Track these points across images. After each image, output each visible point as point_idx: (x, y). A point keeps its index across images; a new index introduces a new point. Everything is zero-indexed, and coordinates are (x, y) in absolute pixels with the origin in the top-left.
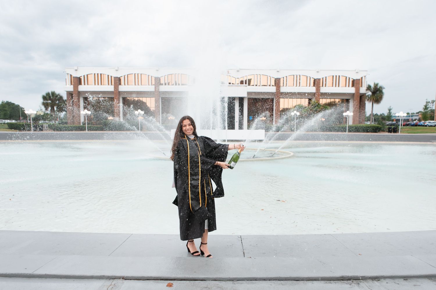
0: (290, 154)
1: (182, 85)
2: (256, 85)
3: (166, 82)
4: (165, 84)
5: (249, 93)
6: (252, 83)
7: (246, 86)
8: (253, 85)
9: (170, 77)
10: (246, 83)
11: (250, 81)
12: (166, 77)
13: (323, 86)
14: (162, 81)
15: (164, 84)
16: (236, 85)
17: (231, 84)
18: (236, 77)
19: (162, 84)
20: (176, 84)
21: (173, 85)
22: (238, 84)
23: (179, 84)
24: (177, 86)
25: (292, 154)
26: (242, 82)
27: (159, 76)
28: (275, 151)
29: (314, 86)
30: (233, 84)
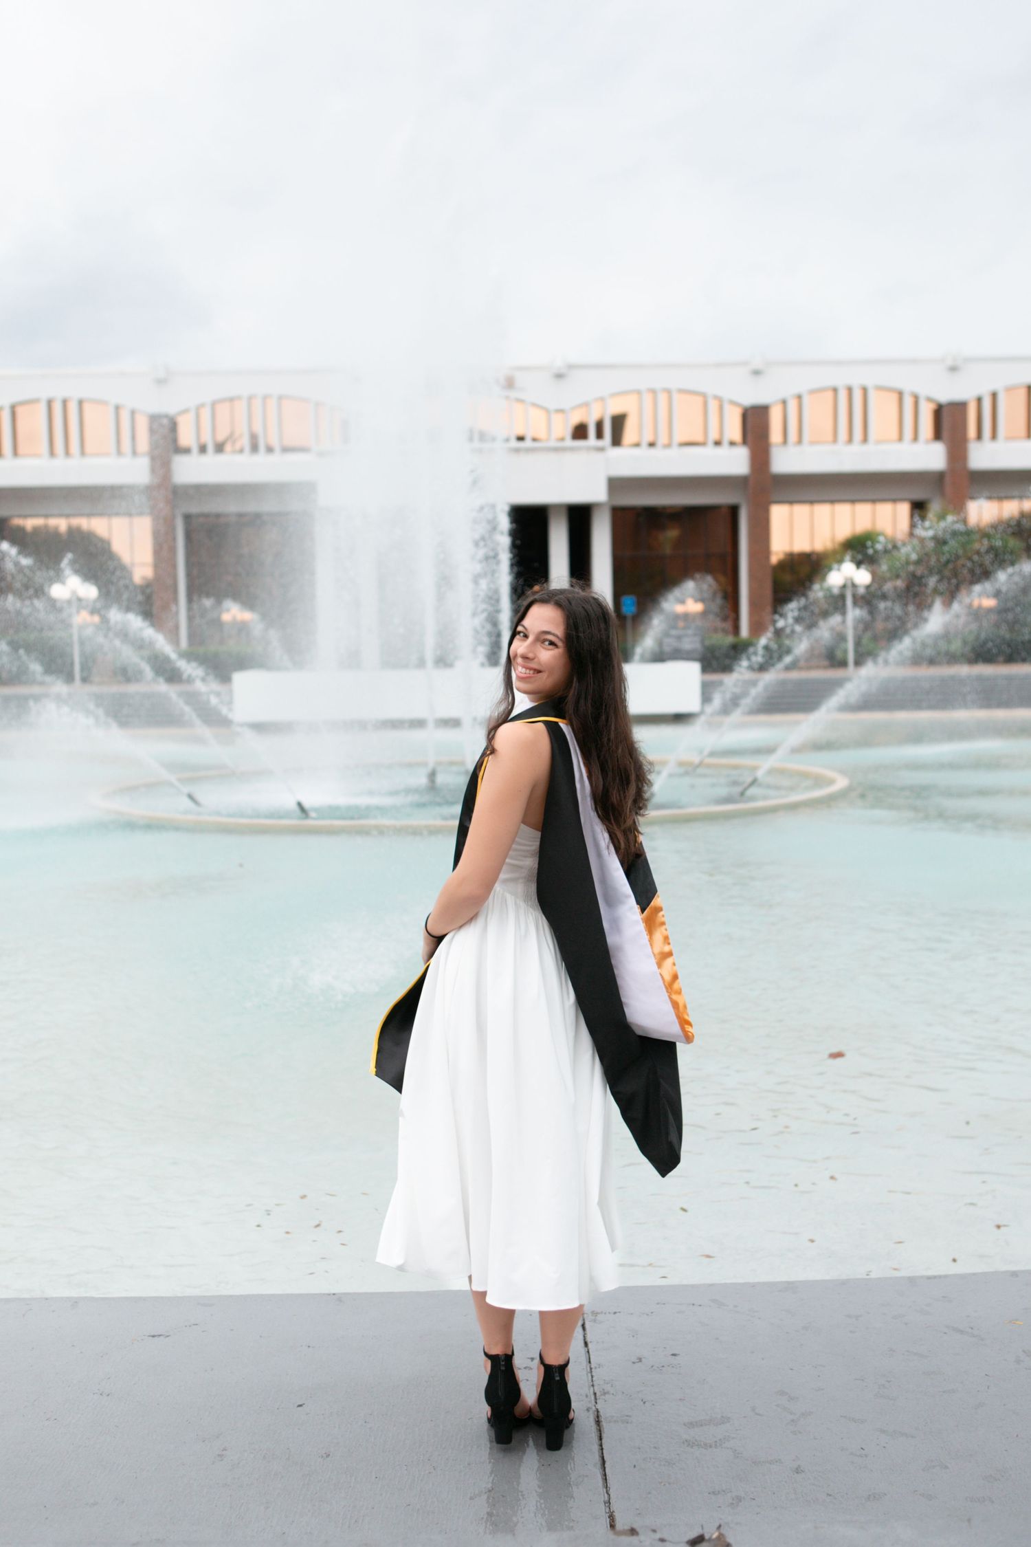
0: (831, 782)
1: (286, 450)
2: (652, 445)
3: (207, 438)
4: (203, 449)
5: (615, 484)
6: (629, 435)
7: (601, 449)
8: (637, 445)
9: (223, 411)
10: (600, 435)
11: (619, 422)
12: (206, 415)
13: (979, 436)
14: (186, 436)
15: (195, 449)
16: (553, 444)
17: (528, 443)
18: (552, 406)
19: (187, 451)
20: (254, 448)
21: (241, 451)
22: (562, 439)
23: (270, 450)
24: (261, 458)
25: (841, 783)
26: (580, 432)
27: (169, 407)
28: (755, 768)
29: (938, 435)
30: (534, 440)
